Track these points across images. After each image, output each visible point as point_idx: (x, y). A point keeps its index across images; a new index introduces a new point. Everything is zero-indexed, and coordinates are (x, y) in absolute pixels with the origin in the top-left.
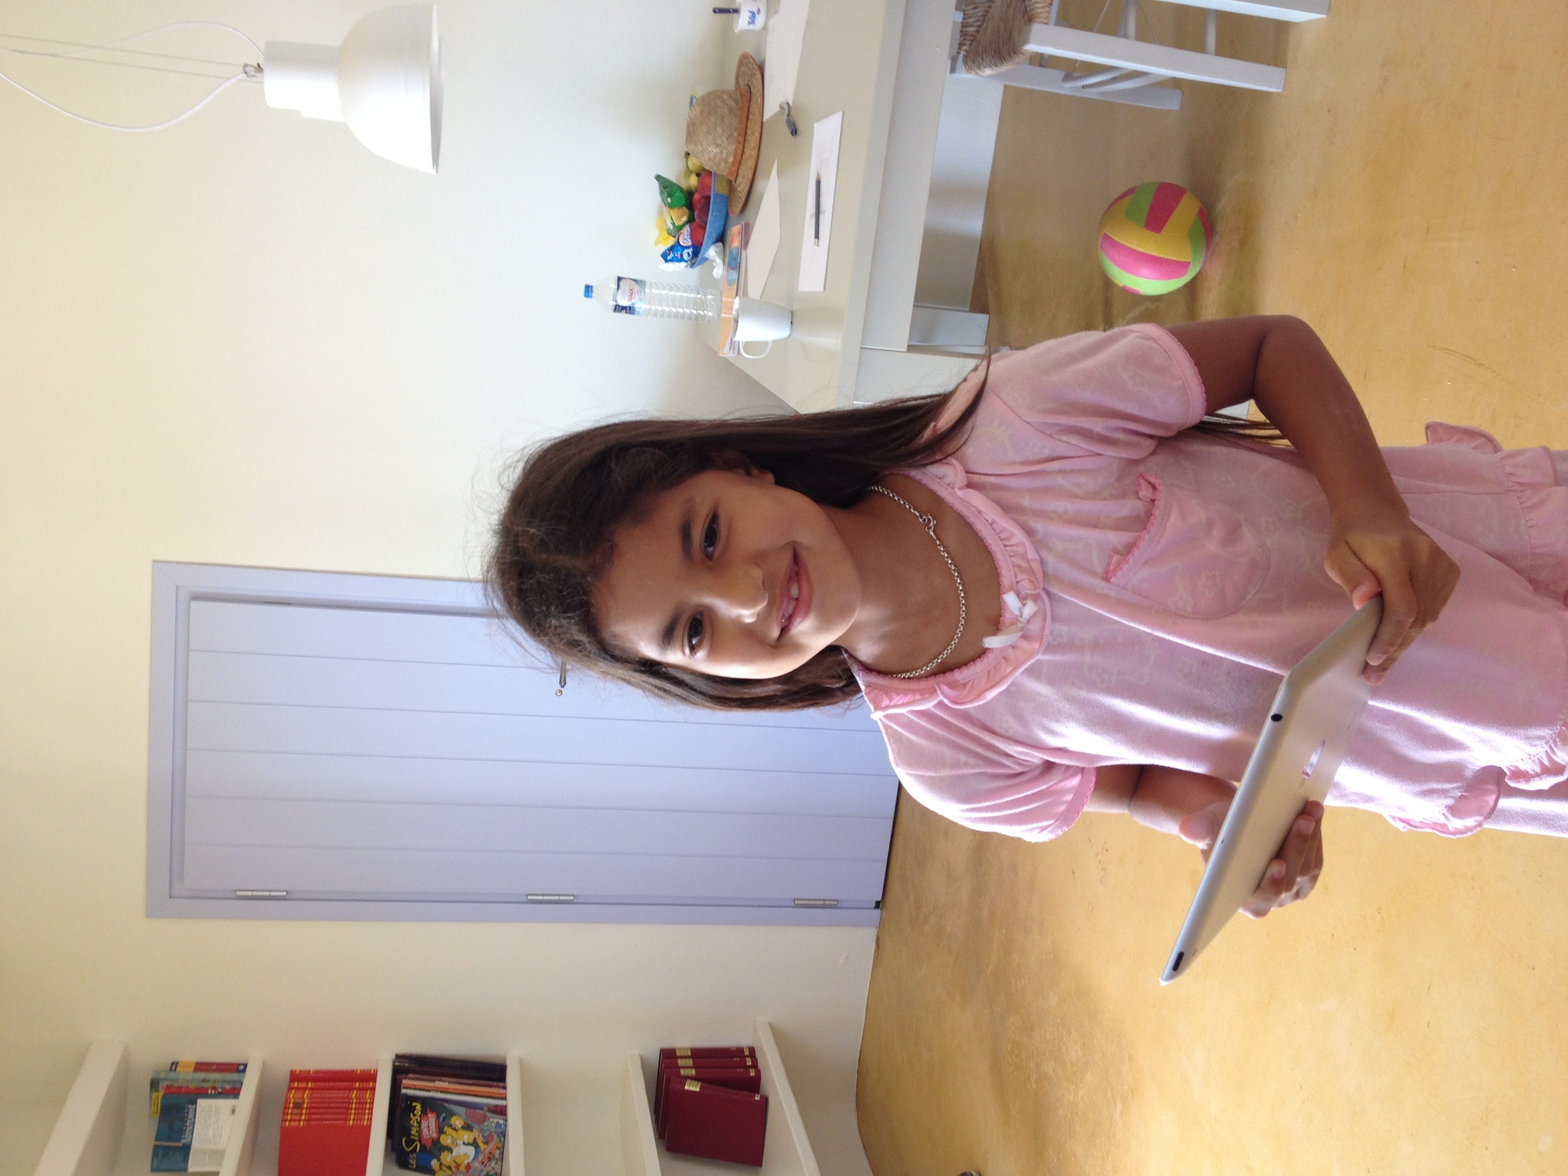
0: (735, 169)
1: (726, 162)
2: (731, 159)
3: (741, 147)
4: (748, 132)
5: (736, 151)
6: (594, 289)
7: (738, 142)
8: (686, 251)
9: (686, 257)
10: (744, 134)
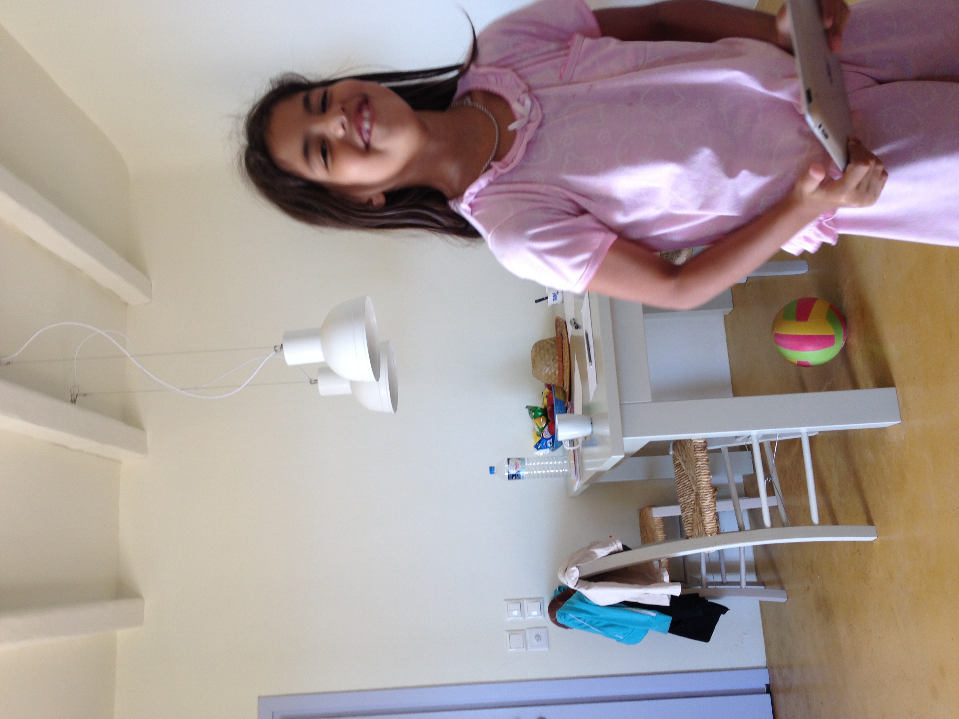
0: (561, 377)
1: (555, 375)
2: (557, 372)
3: (561, 363)
4: (564, 354)
5: (559, 366)
6: (495, 469)
7: (559, 361)
8: (548, 441)
9: (549, 445)
10: (562, 356)
